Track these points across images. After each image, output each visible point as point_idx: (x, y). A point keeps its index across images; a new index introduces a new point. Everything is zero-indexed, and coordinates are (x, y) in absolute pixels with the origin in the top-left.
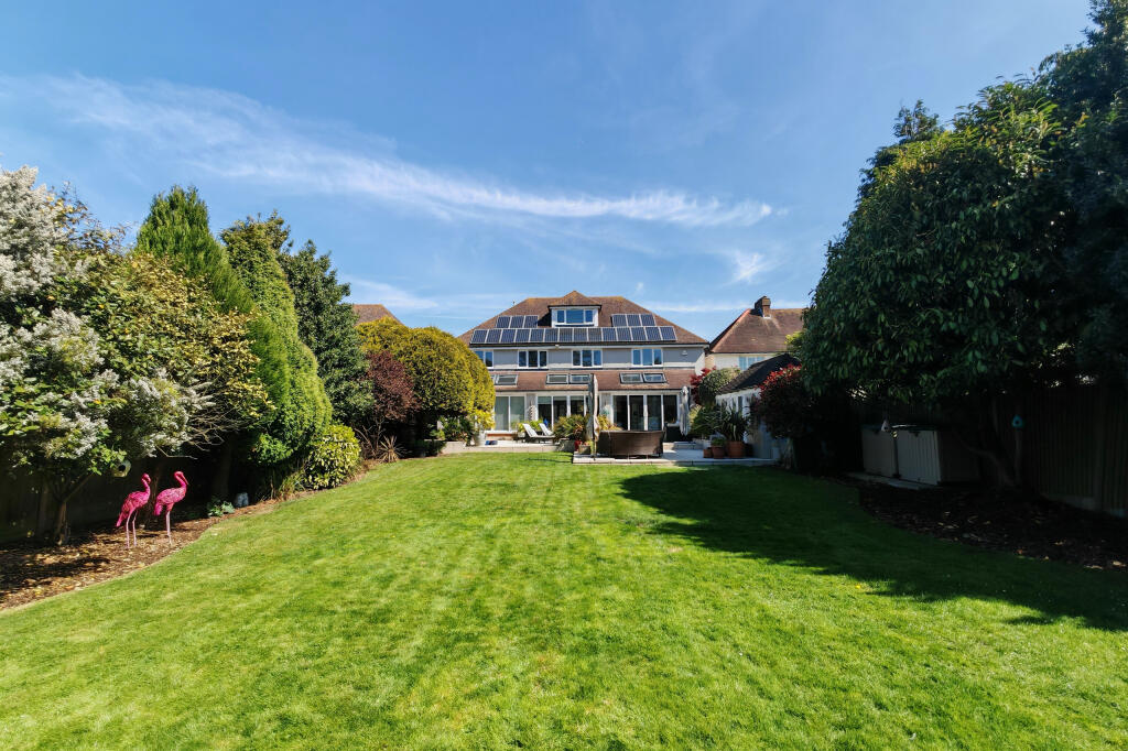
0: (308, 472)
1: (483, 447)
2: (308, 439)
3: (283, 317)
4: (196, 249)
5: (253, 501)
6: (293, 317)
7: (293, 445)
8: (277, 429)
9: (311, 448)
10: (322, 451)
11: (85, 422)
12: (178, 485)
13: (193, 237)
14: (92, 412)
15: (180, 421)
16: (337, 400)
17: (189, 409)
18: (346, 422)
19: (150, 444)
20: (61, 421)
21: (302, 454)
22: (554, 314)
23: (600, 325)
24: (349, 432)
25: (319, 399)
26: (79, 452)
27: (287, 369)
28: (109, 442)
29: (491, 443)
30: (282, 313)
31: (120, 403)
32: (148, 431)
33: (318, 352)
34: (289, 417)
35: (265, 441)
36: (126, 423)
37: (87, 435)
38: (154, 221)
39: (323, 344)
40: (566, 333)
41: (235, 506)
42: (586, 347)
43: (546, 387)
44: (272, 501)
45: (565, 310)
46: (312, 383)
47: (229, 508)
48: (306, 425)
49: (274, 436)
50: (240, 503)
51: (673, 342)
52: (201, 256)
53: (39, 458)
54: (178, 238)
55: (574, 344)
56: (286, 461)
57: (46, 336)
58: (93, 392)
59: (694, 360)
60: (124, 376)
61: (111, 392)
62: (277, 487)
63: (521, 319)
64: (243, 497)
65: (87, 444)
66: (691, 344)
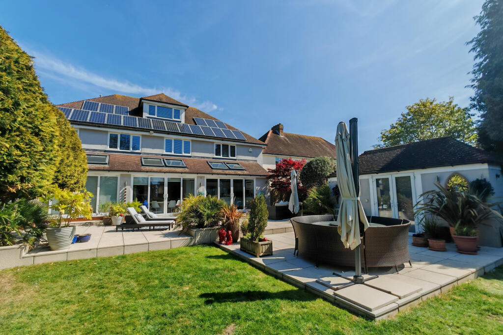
22: (146, 107)
40: (157, 123)
42: (178, 137)
43: (143, 168)
45: (155, 105)
59: (257, 156)
63: (111, 107)
66: (255, 144)
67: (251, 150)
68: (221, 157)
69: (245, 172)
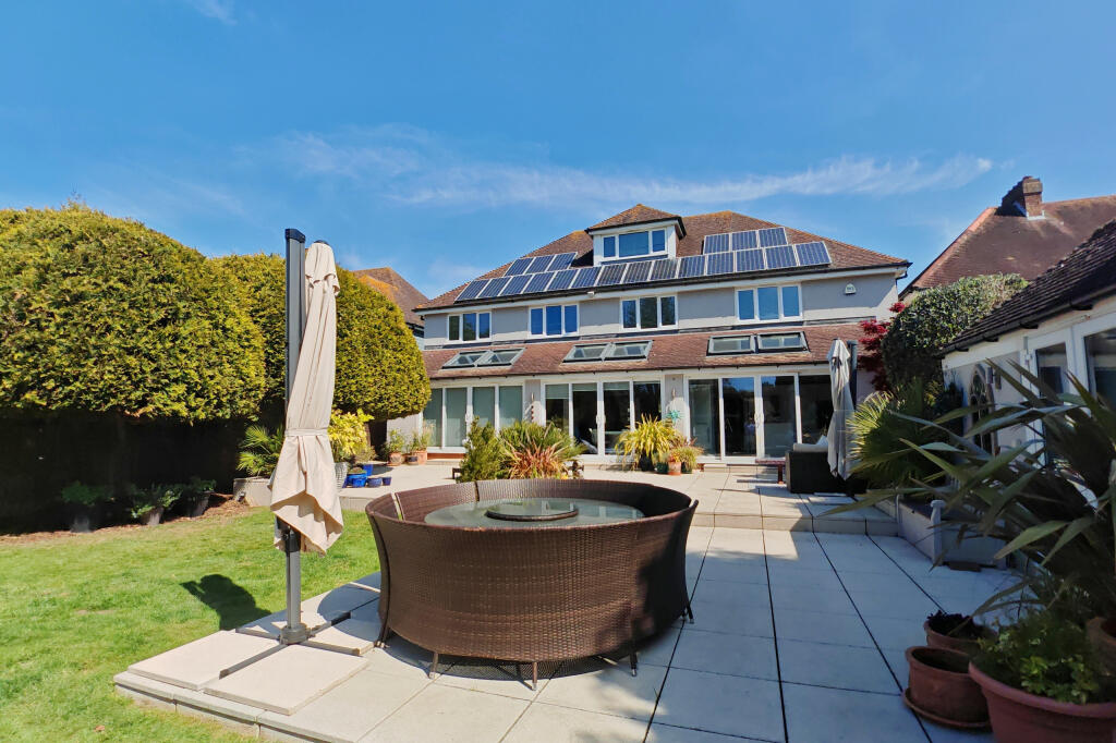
22: (598, 245)
23: (677, 253)
40: (616, 271)
42: (648, 292)
43: (564, 367)
45: (617, 233)
51: (824, 268)
55: (626, 288)
66: (864, 268)
67: (850, 288)
68: (757, 320)
69: (803, 355)
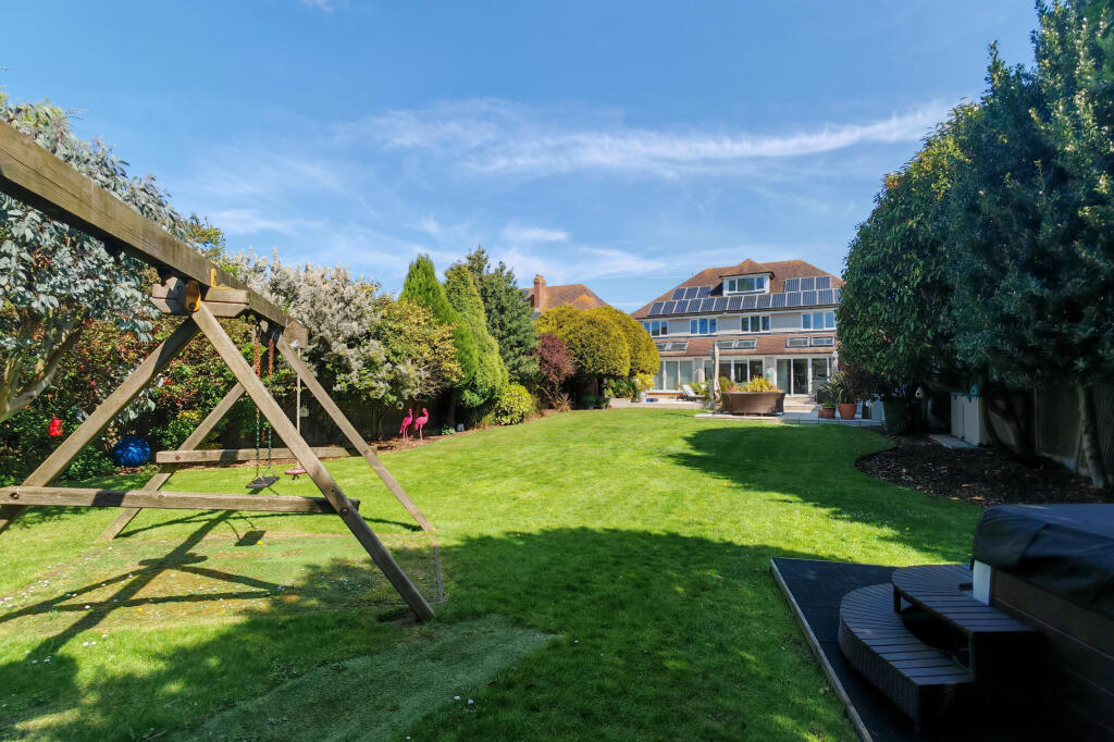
0: (497, 415)
1: (643, 403)
2: (493, 394)
3: (475, 319)
4: (428, 290)
5: (466, 429)
6: (483, 318)
7: (483, 397)
8: (473, 388)
9: (498, 399)
10: (505, 402)
11: (381, 384)
12: (424, 415)
13: (427, 284)
14: (383, 380)
15: (416, 383)
16: (513, 369)
17: (420, 378)
18: (522, 382)
19: (405, 393)
20: (374, 384)
21: (491, 402)
22: (726, 284)
23: (771, 290)
24: (523, 389)
25: (498, 370)
26: (380, 396)
27: (476, 354)
28: (391, 392)
29: (652, 400)
30: (475, 318)
31: (392, 376)
32: (404, 388)
33: (501, 339)
34: (479, 381)
35: (467, 394)
36: (396, 384)
37: (382, 390)
38: (410, 276)
39: (505, 333)
40: (736, 301)
41: (456, 430)
42: (755, 314)
44: (476, 430)
45: (736, 279)
46: (494, 359)
47: (453, 431)
48: (490, 385)
49: (473, 391)
50: (459, 429)
52: (431, 294)
53: (369, 398)
54: (420, 285)
55: (742, 311)
56: (481, 406)
57: (368, 351)
58: (383, 373)
60: (394, 364)
61: (390, 372)
62: (478, 421)
63: (696, 289)
64: (461, 426)
65: (382, 393)
68: (812, 330)
69: (832, 349)
